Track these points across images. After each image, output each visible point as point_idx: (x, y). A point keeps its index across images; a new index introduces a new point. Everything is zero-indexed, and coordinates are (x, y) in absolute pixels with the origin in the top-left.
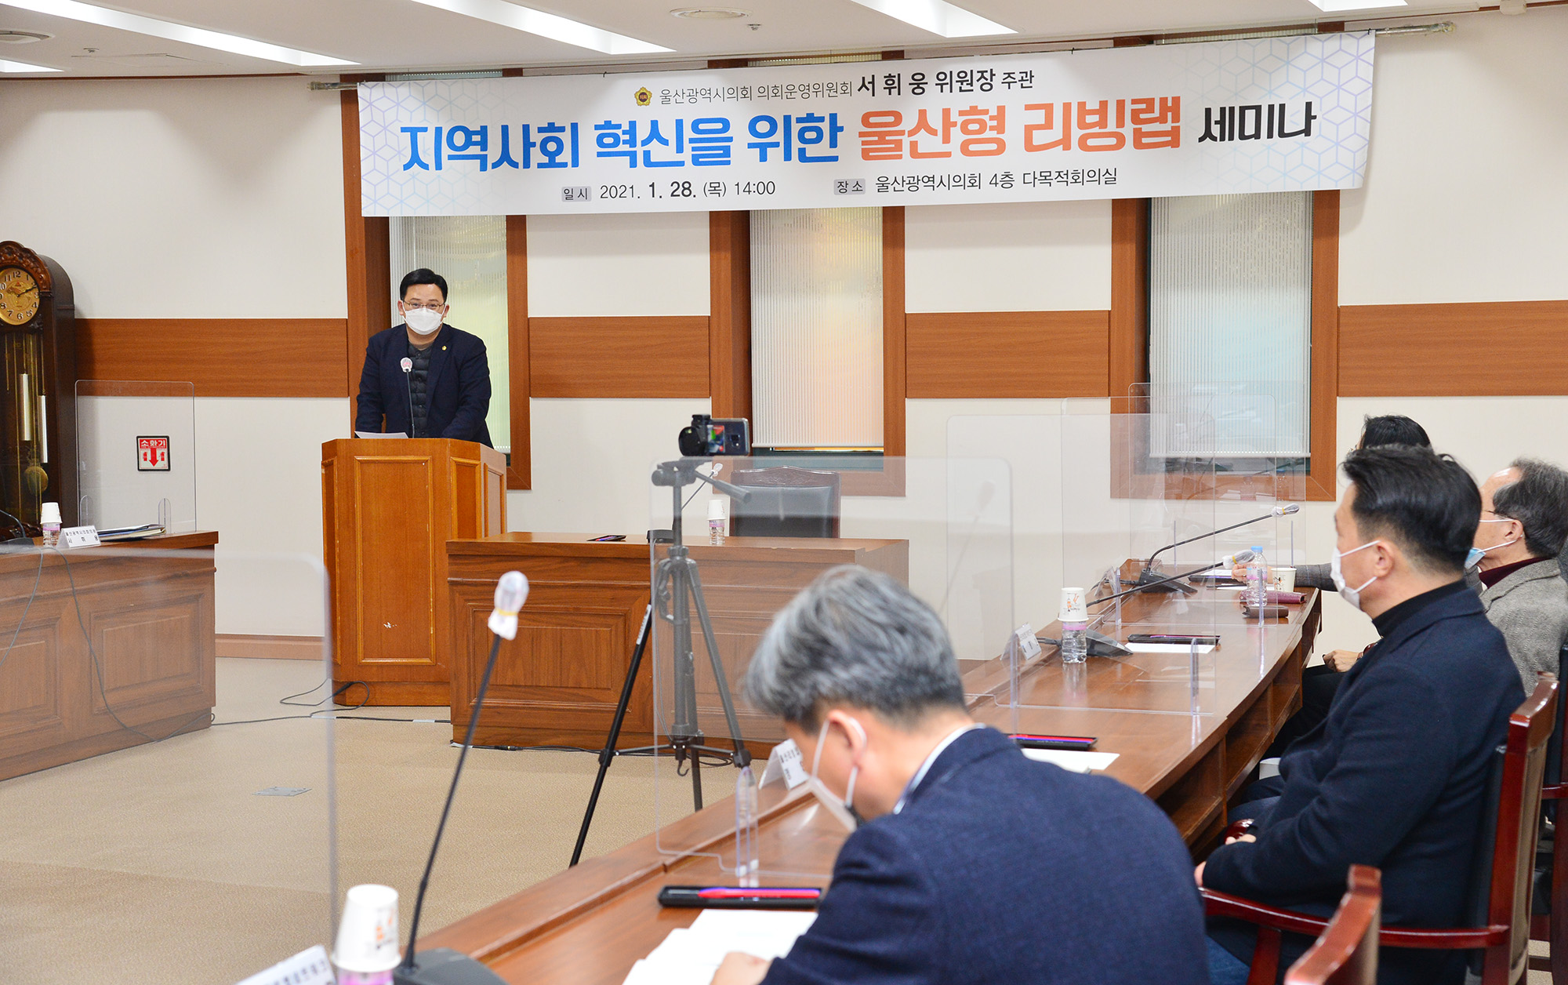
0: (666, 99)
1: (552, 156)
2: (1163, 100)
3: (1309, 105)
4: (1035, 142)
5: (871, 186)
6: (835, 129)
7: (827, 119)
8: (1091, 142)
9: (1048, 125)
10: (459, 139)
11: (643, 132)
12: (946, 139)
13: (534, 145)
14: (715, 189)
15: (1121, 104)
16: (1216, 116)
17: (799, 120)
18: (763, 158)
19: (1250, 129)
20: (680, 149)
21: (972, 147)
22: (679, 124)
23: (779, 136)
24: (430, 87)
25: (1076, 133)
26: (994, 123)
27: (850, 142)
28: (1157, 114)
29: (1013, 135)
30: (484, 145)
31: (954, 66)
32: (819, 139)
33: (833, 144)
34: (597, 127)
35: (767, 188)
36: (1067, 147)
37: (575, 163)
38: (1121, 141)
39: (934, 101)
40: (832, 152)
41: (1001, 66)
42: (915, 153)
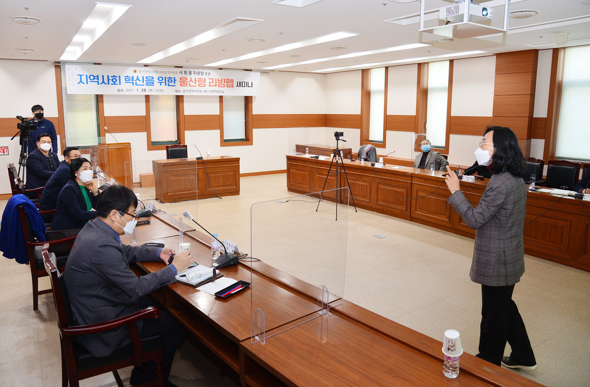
0: (140, 72)
1: (114, 82)
2: (231, 80)
3: (252, 82)
4: (211, 85)
5: (182, 91)
6: (175, 80)
7: (173, 78)
8: (220, 86)
9: (213, 82)
10: (92, 78)
11: (135, 78)
12: (195, 84)
13: (110, 80)
14: (151, 90)
15: (224, 79)
16: (239, 83)
17: (168, 78)
18: (161, 85)
19: (244, 86)
20: (143, 82)
21: (200, 85)
22: (143, 77)
23: (164, 81)
24: (84, 66)
25: (217, 84)
26: (204, 81)
27: (178, 83)
28: (230, 82)
29: (207, 84)
30: (98, 79)
31: (197, 70)
32: (172, 82)
33: (175, 83)
34: (125, 77)
35: (162, 91)
36: (216, 86)
37: (120, 84)
38: (225, 86)
39: (193, 76)
40: (174, 84)
41: (205, 71)
42: (190, 86)
